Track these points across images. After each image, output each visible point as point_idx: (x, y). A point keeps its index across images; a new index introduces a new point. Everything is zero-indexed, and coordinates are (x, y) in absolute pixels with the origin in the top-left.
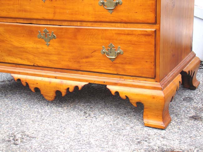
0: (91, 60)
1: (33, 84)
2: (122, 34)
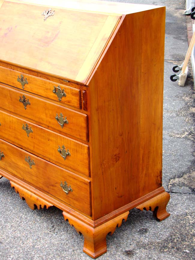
0: (55, 188)
1: (21, 194)
2: (72, 177)
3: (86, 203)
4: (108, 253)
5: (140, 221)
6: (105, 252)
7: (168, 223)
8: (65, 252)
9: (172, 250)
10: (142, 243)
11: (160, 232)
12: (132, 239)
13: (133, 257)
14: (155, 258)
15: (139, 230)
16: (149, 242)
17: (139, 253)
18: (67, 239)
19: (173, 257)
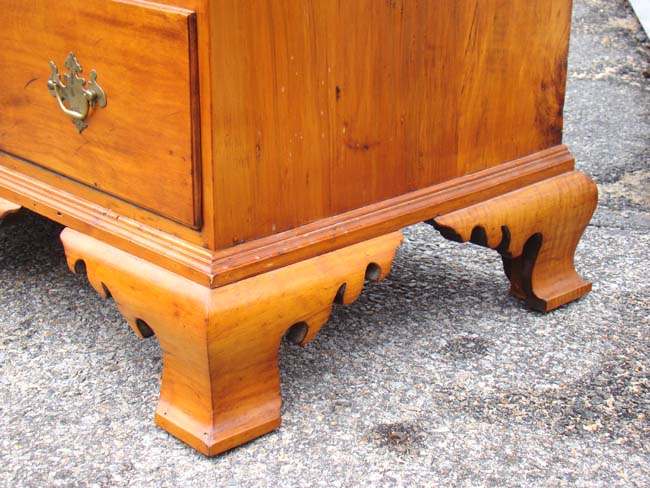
2: (98, 19)
3: (171, 153)
4: (287, 435)
5: (449, 311)
6: (273, 428)
7: (586, 322)
8: (59, 426)
9: (626, 426)
10: (463, 394)
11: (551, 354)
12: (415, 379)
13: (418, 454)
14: (537, 458)
15: (444, 343)
16: (499, 390)
17: (451, 436)
18: (85, 373)
19: (637, 459)
